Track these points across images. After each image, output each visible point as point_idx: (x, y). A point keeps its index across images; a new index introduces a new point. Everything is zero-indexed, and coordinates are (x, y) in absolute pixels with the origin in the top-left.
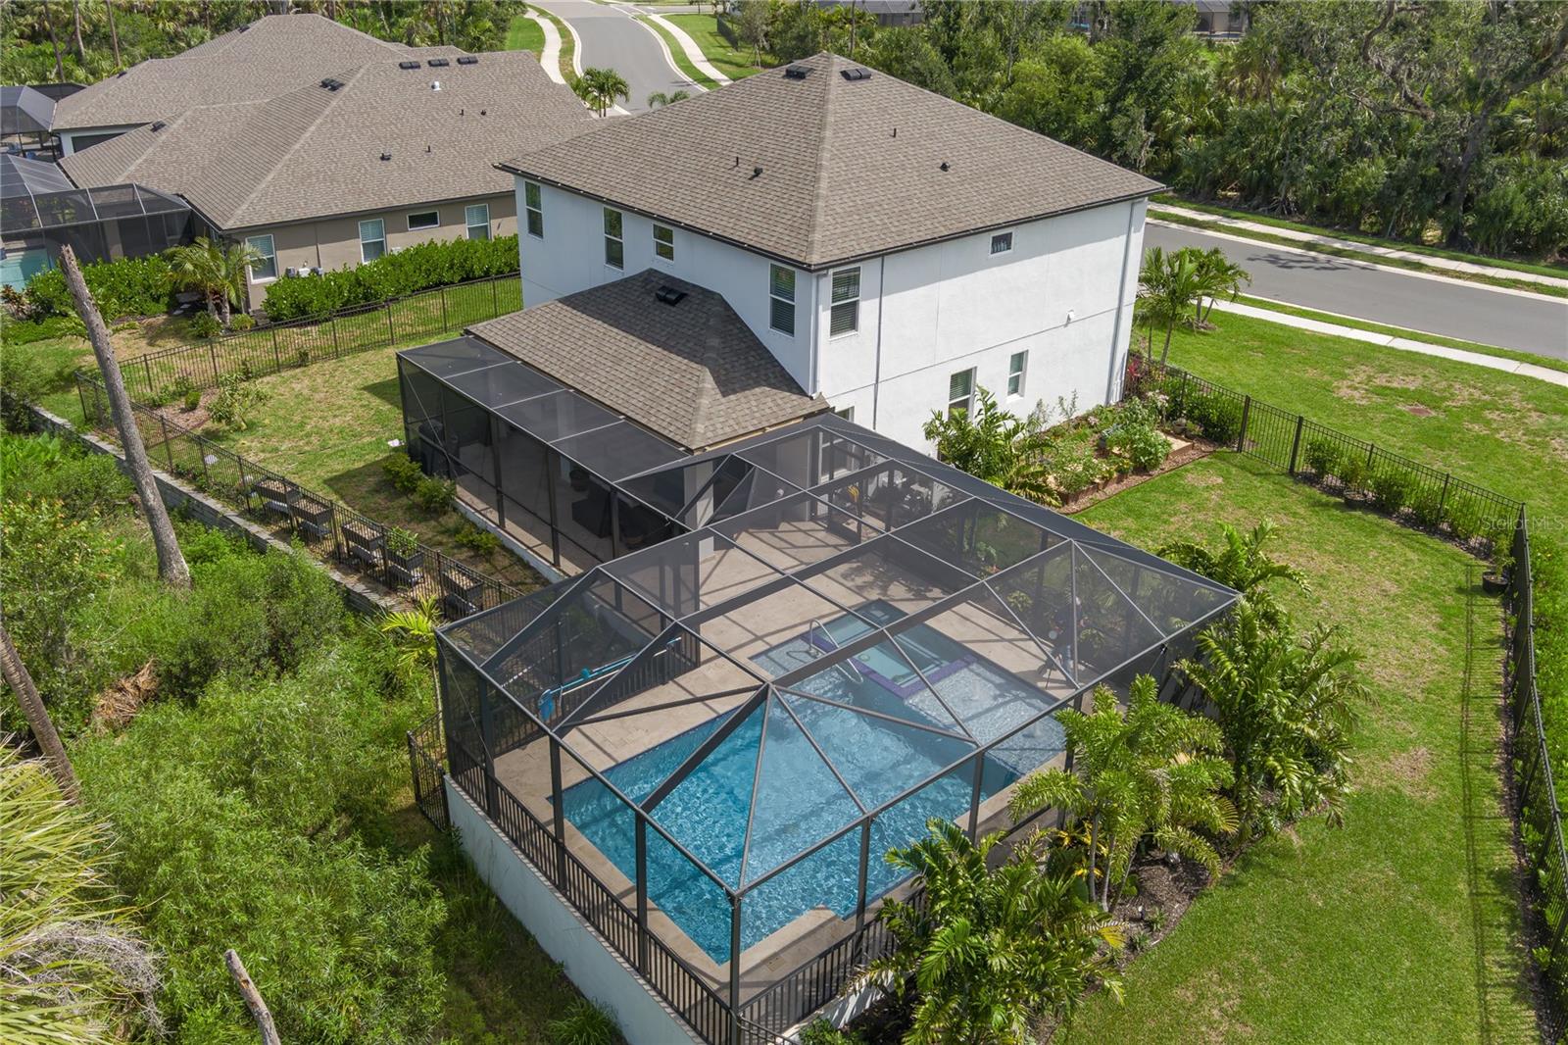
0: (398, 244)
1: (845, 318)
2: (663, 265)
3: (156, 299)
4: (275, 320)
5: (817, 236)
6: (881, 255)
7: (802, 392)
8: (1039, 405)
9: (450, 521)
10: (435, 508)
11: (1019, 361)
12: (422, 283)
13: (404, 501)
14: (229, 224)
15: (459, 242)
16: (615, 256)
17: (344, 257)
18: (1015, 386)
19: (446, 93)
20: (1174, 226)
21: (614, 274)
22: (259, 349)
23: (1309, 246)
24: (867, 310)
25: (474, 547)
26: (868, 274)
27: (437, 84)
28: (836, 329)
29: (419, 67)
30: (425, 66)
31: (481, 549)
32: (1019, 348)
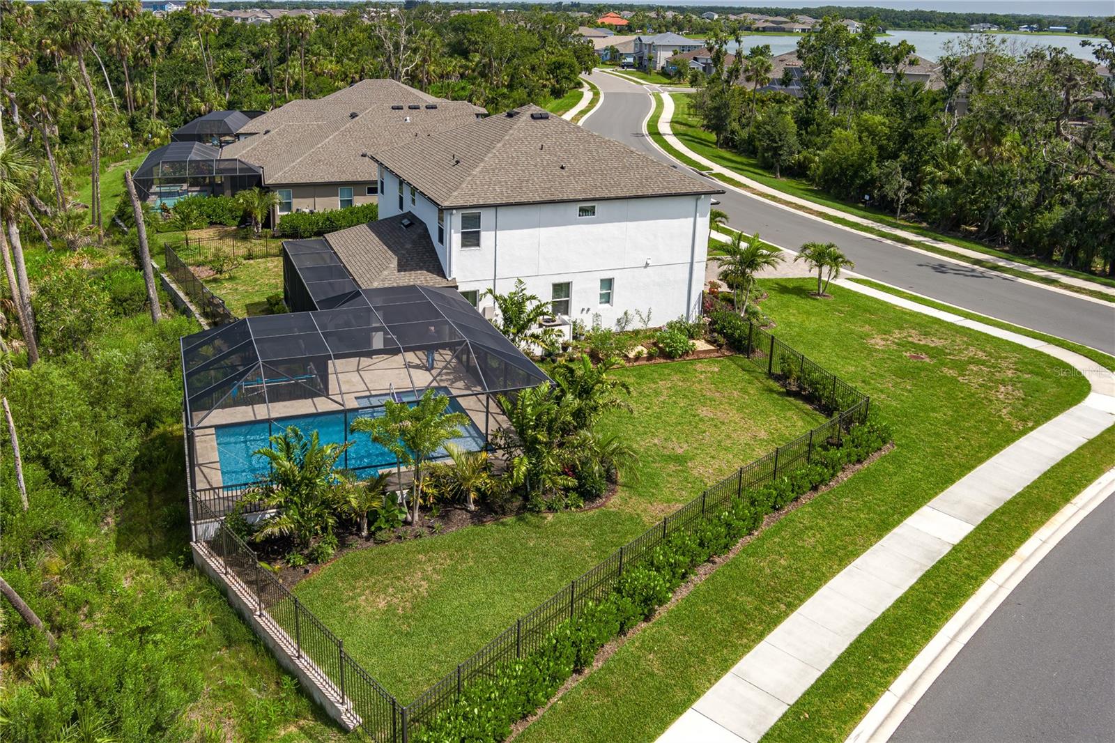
0: (360, 202)
1: (471, 239)
2: (411, 208)
3: (235, 219)
6: (496, 206)
7: (444, 276)
8: (626, 313)
11: (608, 283)
14: (270, 182)
16: (401, 203)
17: (328, 206)
18: (607, 298)
19: (412, 124)
20: (889, 242)
21: (394, 213)
24: (486, 237)
27: (408, 118)
28: (464, 244)
29: (402, 109)
30: (406, 108)
32: (607, 275)
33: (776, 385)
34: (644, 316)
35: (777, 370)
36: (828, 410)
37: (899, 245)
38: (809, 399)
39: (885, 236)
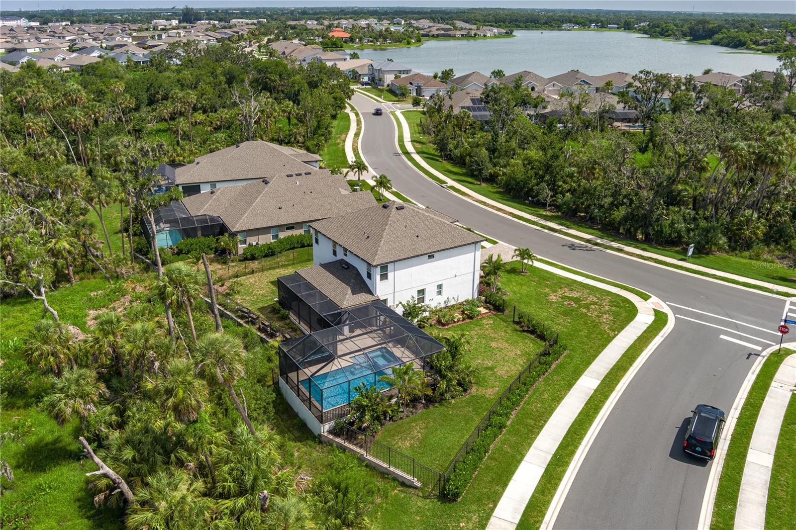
0: (282, 235)
1: (384, 277)
2: (345, 258)
3: (211, 249)
4: (245, 259)
5: (376, 257)
6: (394, 262)
7: (373, 295)
8: (448, 298)
9: (288, 321)
10: (284, 318)
11: (440, 287)
12: (289, 247)
13: (277, 316)
14: (234, 230)
15: (300, 235)
16: (335, 253)
17: (266, 239)
18: (440, 293)
19: (299, 185)
21: (334, 259)
22: (241, 268)
23: (588, 241)
24: (390, 275)
25: (292, 328)
26: (390, 267)
27: (297, 182)
28: (381, 280)
29: (292, 176)
30: (294, 176)
31: (295, 329)
32: (440, 283)
33: (518, 327)
34: (456, 299)
35: (517, 319)
36: (542, 337)
37: (551, 233)
38: (532, 332)
39: (544, 227)
